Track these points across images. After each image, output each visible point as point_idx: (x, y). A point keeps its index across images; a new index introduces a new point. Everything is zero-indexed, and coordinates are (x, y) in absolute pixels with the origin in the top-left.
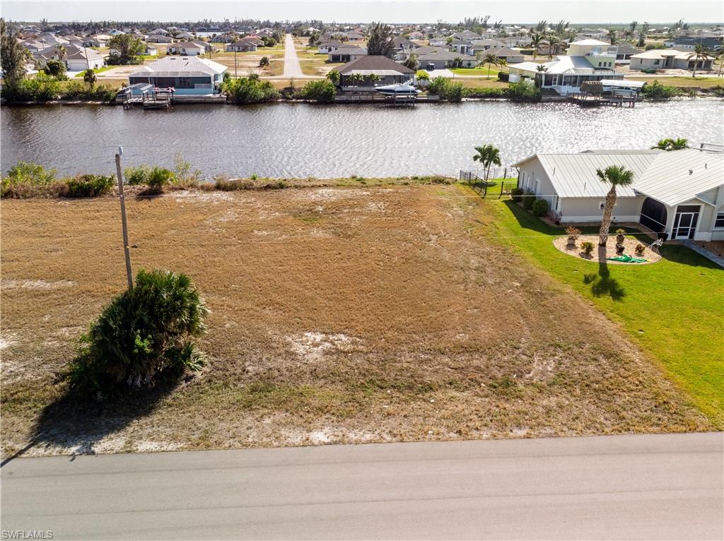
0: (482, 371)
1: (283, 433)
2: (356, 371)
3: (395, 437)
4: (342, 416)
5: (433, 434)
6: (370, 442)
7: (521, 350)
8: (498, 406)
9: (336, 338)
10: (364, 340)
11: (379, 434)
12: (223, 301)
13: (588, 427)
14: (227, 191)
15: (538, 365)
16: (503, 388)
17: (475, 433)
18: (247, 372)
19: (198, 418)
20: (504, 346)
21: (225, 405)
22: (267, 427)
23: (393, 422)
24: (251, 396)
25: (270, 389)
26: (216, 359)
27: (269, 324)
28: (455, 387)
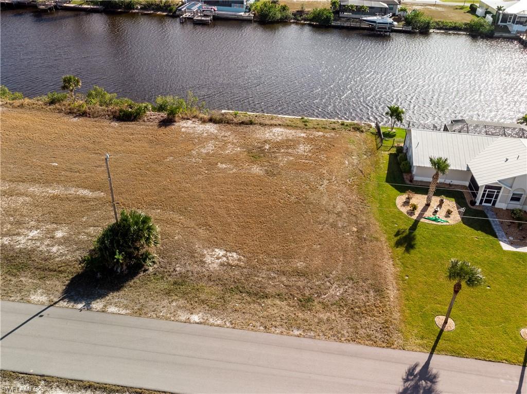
2: (232, 279)
17: (273, 329)
18: (176, 271)
21: (157, 290)
25: (183, 284)
28: (280, 298)
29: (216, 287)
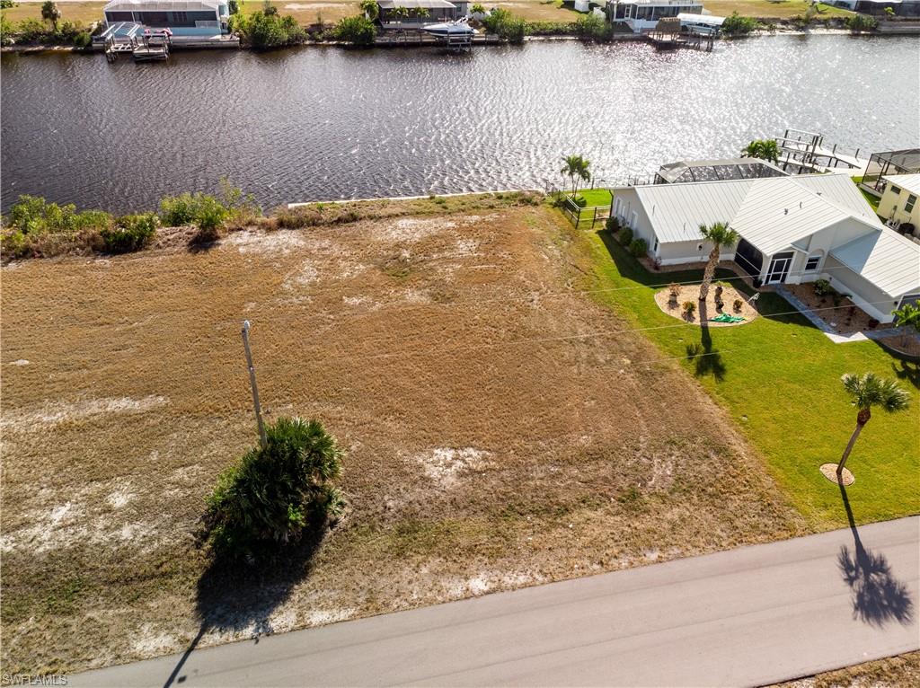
0: (610, 483)
1: (443, 584)
3: (546, 576)
4: (494, 555)
5: (578, 568)
6: (525, 586)
8: (629, 526)
10: (494, 454)
11: (531, 575)
13: (708, 543)
15: (658, 469)
16: (631, 502)
17: (614, 562)
18: (389, 509)
19: (358, 575)
20: (625, 448)
22: (426, 578)
23: (541, 557)
24: (400, 539)
25: (416, 528)
28: (589, 506)
29: (476, 517)
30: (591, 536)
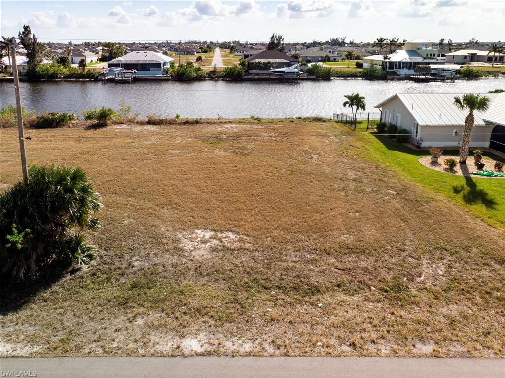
0: (371, 273)
1: (152, 337)
2: (241, 269)
3: (279, 349)
4: (221, 320)
5: (322, 347)
7: (407, 252)
8: (393, 314)
9: (224, 236)
10: (251, 238)
11: (261, 345)
12: (128, 201)
14: (156, 125)
15: (428, 268)
16: (396, 293)
17: (371, 348)
18: (132, 267)
20: (389, 247)
21: (101, 301)
22: (137, 329)
23: (276, 329)
24: (130, 292)
25: (151, 285)
26: (106, 253)
27: (164, 221)
28: (344, 290)
29: (216, 284)
30: (343, 317)
